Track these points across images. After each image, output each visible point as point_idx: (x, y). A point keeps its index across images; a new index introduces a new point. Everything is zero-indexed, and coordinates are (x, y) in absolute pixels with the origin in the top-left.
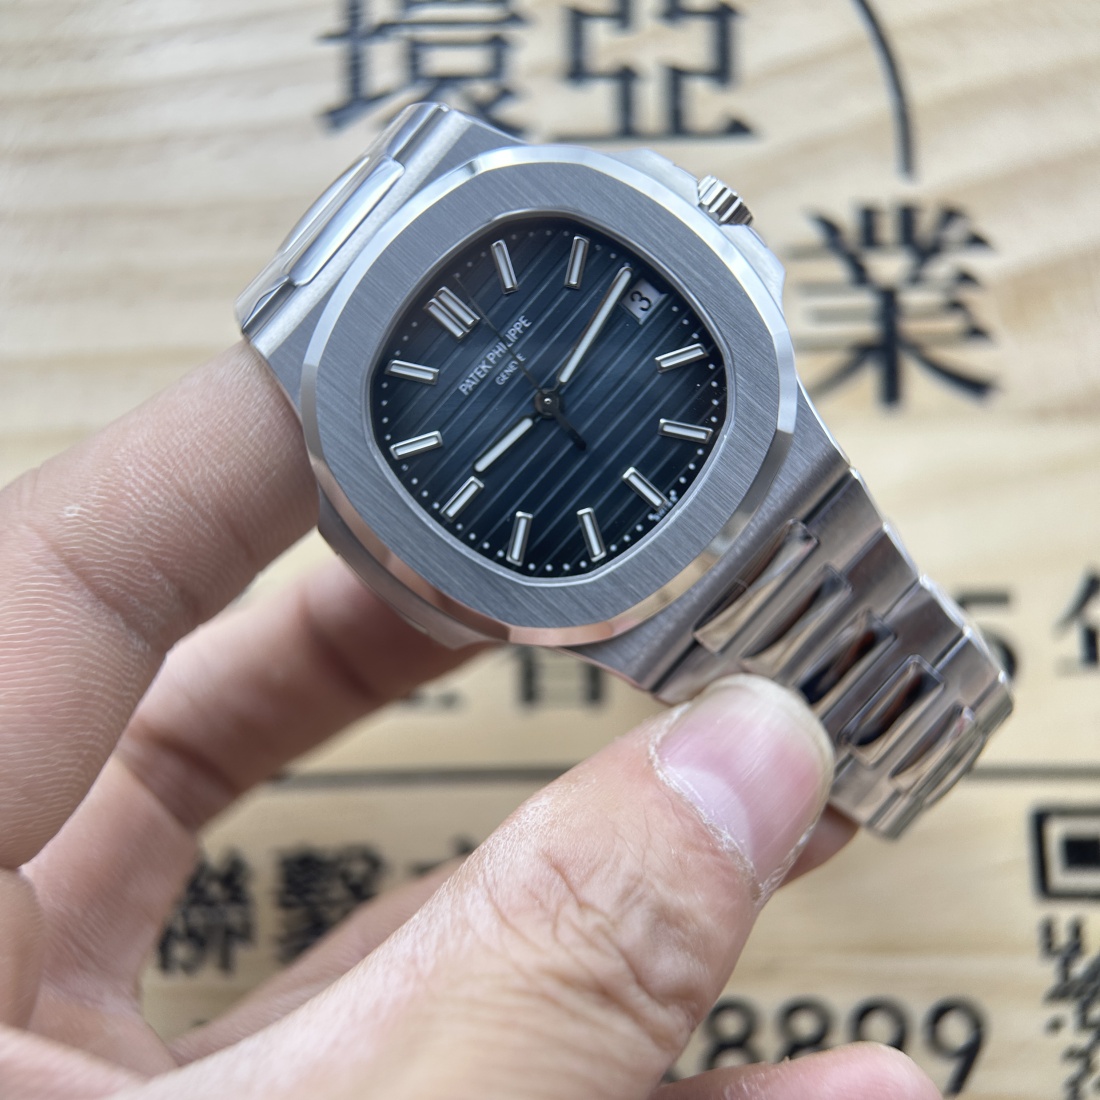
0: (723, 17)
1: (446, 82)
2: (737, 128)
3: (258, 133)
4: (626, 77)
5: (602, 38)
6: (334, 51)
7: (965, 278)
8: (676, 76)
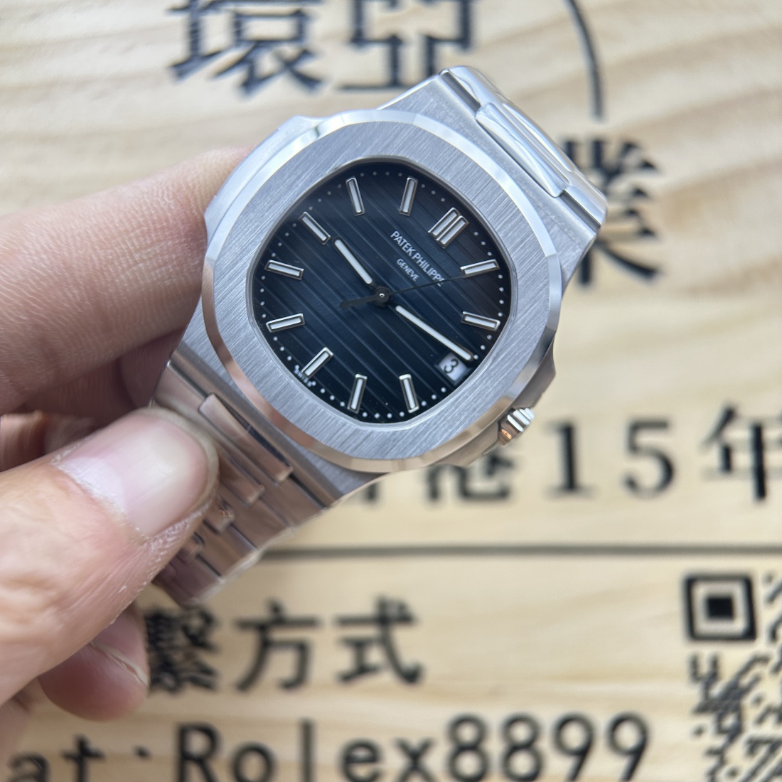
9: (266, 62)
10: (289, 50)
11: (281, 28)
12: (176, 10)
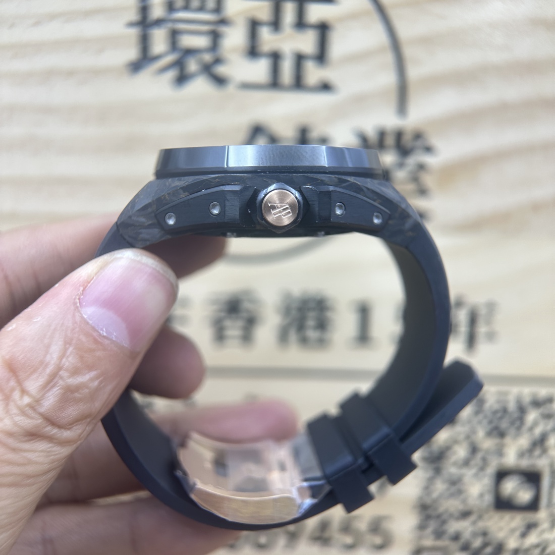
0: (323, 29)
1: (189, 52)
2: (326, 87)
3: (97, 73)
4: (276, 57)
5: (266, 36)
6: (134, 32)
7: (421, 167)
8: (300, 59)
9: (192, 66)
10: (208, 57)
11: (201, 42)
12: (131, 24)
